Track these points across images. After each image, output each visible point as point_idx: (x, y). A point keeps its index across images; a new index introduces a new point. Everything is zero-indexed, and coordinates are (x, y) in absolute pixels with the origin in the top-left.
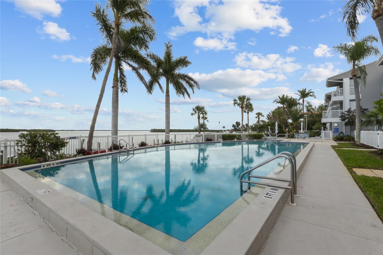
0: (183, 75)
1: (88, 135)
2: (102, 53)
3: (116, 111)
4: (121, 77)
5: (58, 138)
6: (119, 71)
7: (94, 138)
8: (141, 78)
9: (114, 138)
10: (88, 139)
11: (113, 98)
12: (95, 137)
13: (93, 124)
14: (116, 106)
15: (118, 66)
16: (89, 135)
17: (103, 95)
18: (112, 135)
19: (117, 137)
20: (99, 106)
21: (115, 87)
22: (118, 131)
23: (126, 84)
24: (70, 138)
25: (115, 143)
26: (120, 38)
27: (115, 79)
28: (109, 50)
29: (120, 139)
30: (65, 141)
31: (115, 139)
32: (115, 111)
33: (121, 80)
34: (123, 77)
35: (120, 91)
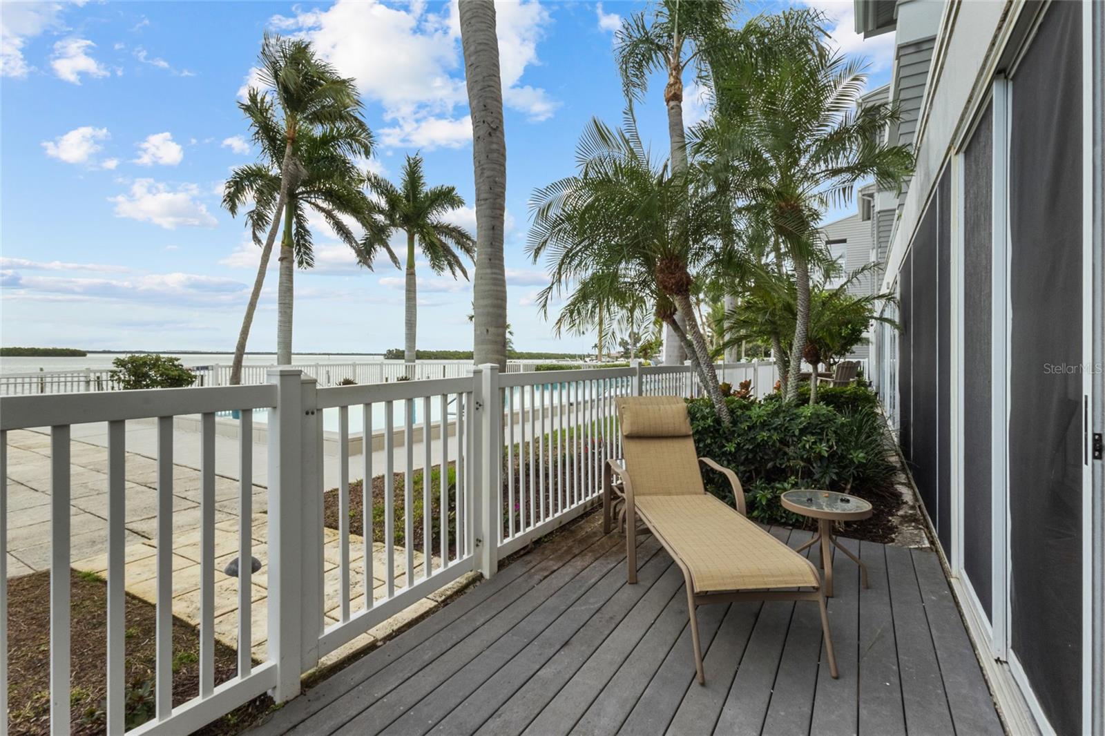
0: (447, 227)
1: (231, 364)
3: (288, 311)
4: (298, 233)
5: (179, 368)
6: (294, 220)
7: (243, 369)
8: (347, 236)
10: (231, 371)
11: (280, 283)
12: (245, 367)
14: (287, 301)
15: (293, 210)
16: (234, 364)
18: (278, 365)
20: (255, 306)
21: (286, 259)
22: (293, 355)
23: (310, 249)
24: (199, 368)
26: (298, 163)
27: (286, 241)
28: (275, 181)
30: (193, 373)
32: (285, 312)
33: (298, 241)
34: (303, 233)
35: (295, 265)
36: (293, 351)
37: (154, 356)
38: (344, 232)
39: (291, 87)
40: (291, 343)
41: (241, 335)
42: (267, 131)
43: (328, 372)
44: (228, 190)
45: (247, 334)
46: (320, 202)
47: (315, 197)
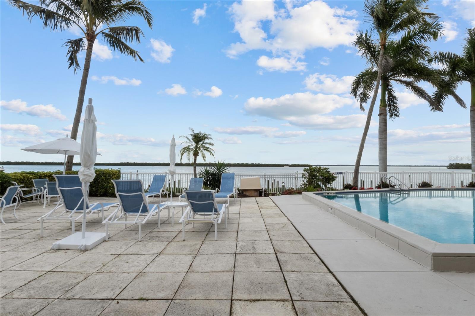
2: (367, 80)
3: (384, 142)
4: (389, 99)
5: (329, 173)
6: (386, 93)
7: (359, 174)
9: (382, 175)
10: (353, 175)
12: (361, 173)
13: (359, 160)
14: (384, 137)
15: (386, 87)
16: (355, 171)
17: (368, 127)
18: (379, 172)
19: (386, 174)
21: (382, 114)
22: (387, 167)
23: (397, 107)
24: (338, 173)
25: (384, 180)
27: (382, 104)
28: (374, 74)
29: (390, 176)
30: (335, 176)
31: (384, 176)
33: (390, 104)
34: (392, 99)
35: (388, 117)
36: (388, 164)
37: (318, 167)
38: (419, 92)
39: (381, 16)
40: (386, 160)
41: (358, 156)
42: (370, 49)
43: (410, 176)
44: (353, 87)
45: (361, 156)
46: (402, 78)
47: (399, 76)
